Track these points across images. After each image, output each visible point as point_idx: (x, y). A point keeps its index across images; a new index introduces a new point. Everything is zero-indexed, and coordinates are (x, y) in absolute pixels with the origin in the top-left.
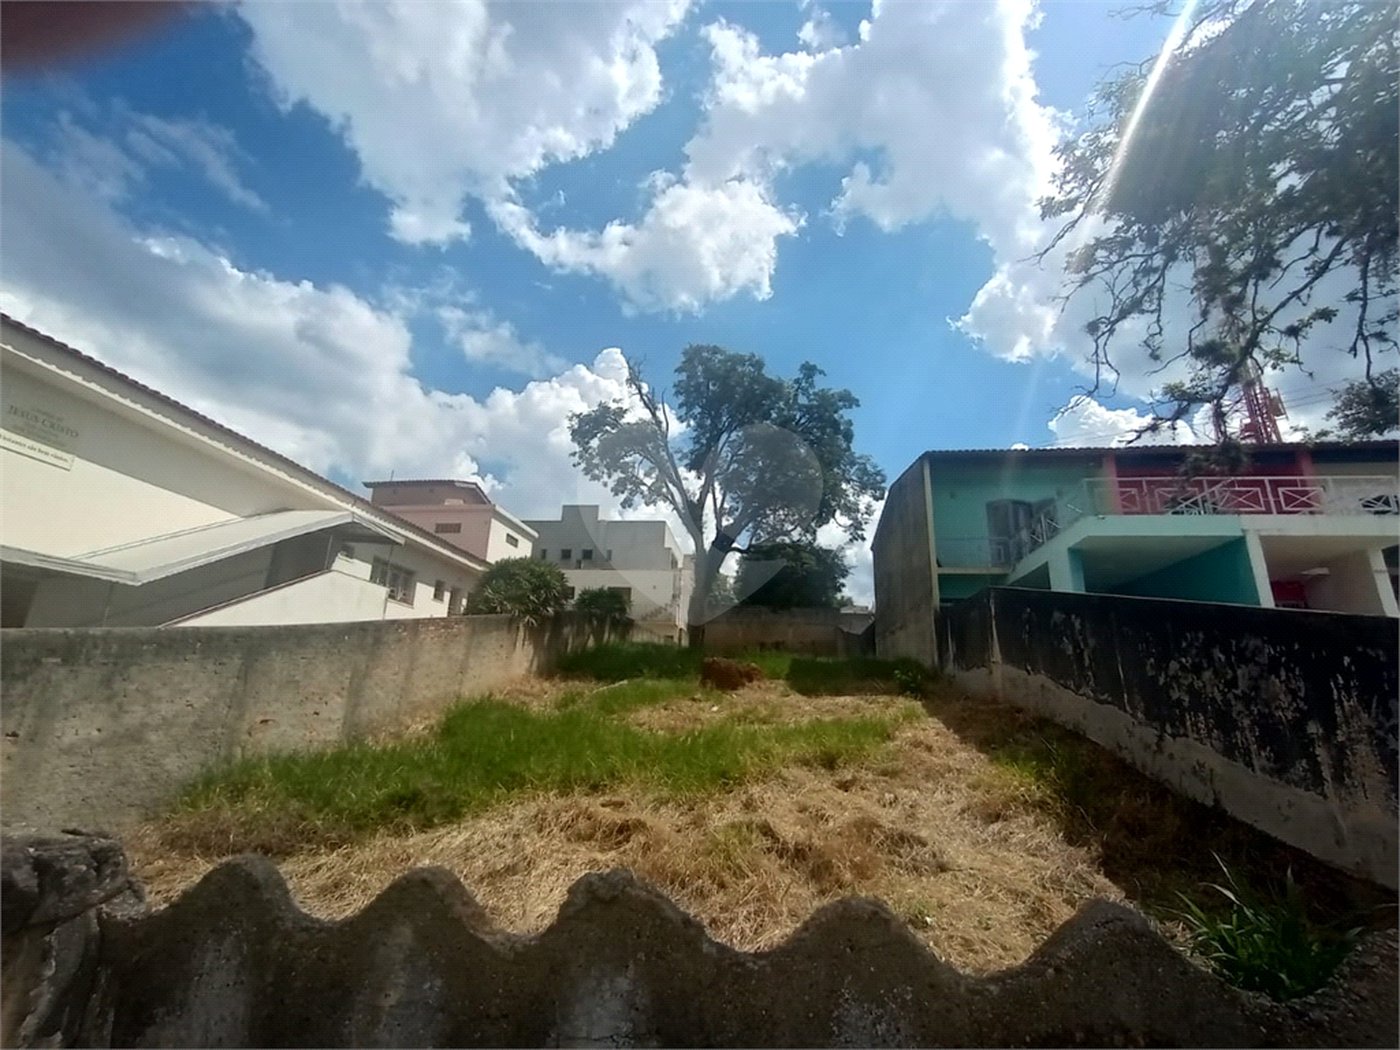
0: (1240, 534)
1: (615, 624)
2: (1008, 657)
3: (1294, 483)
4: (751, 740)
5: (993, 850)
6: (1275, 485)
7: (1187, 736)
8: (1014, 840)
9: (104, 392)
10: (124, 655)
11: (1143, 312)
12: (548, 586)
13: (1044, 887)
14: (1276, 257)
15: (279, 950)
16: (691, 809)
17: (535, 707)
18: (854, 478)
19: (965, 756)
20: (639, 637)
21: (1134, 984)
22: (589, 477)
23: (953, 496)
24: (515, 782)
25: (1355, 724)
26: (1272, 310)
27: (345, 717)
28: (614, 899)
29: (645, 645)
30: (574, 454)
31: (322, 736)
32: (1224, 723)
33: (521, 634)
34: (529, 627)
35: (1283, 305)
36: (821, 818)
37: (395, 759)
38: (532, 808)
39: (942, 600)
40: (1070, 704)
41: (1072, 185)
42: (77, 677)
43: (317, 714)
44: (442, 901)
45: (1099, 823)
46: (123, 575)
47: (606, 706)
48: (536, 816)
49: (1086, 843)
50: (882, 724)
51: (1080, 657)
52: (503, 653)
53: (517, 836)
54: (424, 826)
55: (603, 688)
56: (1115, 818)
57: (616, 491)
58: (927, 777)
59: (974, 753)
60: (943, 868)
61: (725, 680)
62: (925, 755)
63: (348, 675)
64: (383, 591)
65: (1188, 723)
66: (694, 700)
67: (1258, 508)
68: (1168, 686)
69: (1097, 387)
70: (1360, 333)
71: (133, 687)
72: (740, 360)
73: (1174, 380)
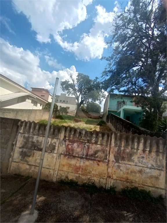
1: (65, 112)
22: (63, 91)
29: (70, 116)
30: (61, 87)
32: (119, 130)
39: (108, 114)
46: (0, 100)
51: (114, 122)
55: (60, 120)
57: (67, 93)
61: (77, 121)
64: (33, 104)
72: (85, 76)
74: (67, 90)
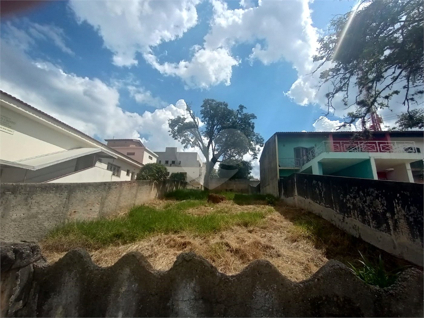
0: (369, 158)
1: (182, 183)
2: (299, 194)
3: (385, 143)
4: (223, 218)
5: (294, 250)
6: (379, 143)
7: (352, 217)
8: (300, 248)
9: (23, 110)
10: (31, 192)
11: (343, 91)
12: (161, 172)
13: (309, 261)
14: (383, 75)
15: (89, 275)
16: (205, 238)
17: (157, 208)
18: (255, 140)
19: (286, 223)
20: (189, 187)
21: (340, 283)
22: (174, 138)
23: (284, 146)
24: (151, 230)
25: (400, 213)
26: (380, 91)
27: (99, 211)
28: (190, 260)
29: (191, 190)
30: (169, 131)
31: (93, 217)
32: (362, 213)
33: (153, 186)
34: (156, 184)
35: (384, 89)
36: (243, 241)
37: (115, 223)
38: (157, 238)
39: (280, 177)
40: (317, 208)
41: (323, 52)
42: (16, 198)
43: (91, 210)
44: (139, 261)
45: (325, 242)
46: (31, 167)
47: (179, 208)
48: (158, 240)
49: (321, 248)
50: (262, 213)
51: (321, 194)
52: (148, 191)
53: (152, 246)
54: (124, 243)
55: (178, 202)
56: (330, 241)
57: (182, 143)
58: (275, 229)
59: (289, 222)
60: (279, 256)
61: (215, 200)
62: (274, 223)
63: (100, 198)
64: (111, 173)
65: (352, 213)
66: (205, 206)
67: (374, 150)
68: (346, 202)
69: (328, 113)
70: (406, 98)
71: (34, 201)
72: (221, 104)
73: (351, 112)
74: (181, 136)
